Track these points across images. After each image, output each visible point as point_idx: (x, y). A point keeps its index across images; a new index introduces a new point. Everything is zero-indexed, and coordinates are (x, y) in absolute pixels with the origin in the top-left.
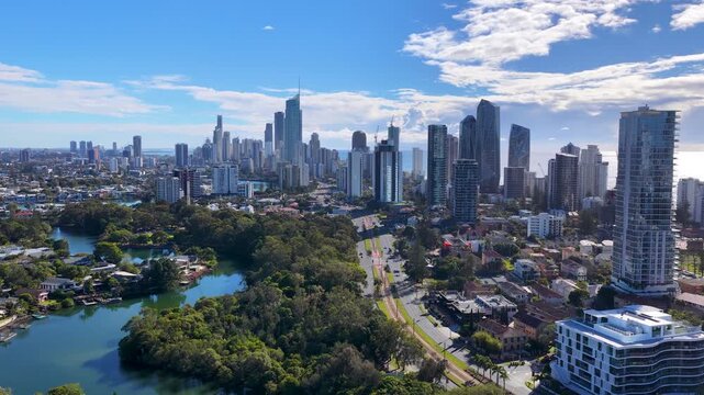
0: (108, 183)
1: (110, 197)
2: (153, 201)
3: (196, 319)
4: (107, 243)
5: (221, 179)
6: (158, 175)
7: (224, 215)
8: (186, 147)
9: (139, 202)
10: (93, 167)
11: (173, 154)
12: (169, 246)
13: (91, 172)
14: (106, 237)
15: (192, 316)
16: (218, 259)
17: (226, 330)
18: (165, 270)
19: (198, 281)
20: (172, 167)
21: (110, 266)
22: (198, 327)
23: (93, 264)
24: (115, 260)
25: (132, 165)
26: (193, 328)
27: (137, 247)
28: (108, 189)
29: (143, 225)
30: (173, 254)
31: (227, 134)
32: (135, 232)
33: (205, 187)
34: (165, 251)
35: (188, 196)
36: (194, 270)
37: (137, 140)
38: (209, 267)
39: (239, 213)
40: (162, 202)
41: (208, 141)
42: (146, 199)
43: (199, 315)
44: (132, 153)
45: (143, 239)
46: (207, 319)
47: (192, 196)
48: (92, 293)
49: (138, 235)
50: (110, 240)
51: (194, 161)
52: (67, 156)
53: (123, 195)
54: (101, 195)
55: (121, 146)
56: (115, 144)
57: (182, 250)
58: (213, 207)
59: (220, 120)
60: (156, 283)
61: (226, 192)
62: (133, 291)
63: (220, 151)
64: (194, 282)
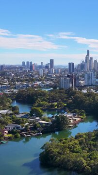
0: (38, 80)
1: (39, 86)
2: (58, 89)
3: (75, 143)
4: (36, 108)
5: (89, 79)
6: (61, 76)
7: (89, 95)
8: (73, 64)
9: (52, 89)
10: (32, 73)
11: (68, 67)
12: (64, 109)
13: (31, 75)
14: (36, 105)
15: (73, 142)
16: (86, 116)
17: (89, 149)
18: (62, 120)
19: (77, 125)
20: (67, 73)
21: (37, 118)
22: (76, 147)
23: (29, 117)
24: (40, 116)
25: (49, 72)
26: (74, 148)
27: (50, 110)
28: (38, 83)
29: (53, 99)
30: (66, 113)
31: (91, 58)
32: (49, 102)
33: (82, 82)
34: (63, 111)
35: (73, 86)
36: (75, 120)
37: (52, 61)
38: (82, 119)
39: (96, 94)
40: (62, 89)
41: (83, 61)
42: (55, 87)
43: (77, 142)
44: (49, 67)
45: (52, 106)
46: (80, 144)
47: (75, 86)
48: (29, 131)
49: (50, 104)
50: (38, 106)
51: (77, 70)
52: (21, 68)
53: (45, 85)
54: (35, 86)
55: (45, 64)
56: (42, 63)
57: (70, 111)
58: (85, 91)
59: (88, 52)
60: (58, 126)
61: (91, 84)
62: (47, 130)
63: (88, 66)
64: (75, 126)
